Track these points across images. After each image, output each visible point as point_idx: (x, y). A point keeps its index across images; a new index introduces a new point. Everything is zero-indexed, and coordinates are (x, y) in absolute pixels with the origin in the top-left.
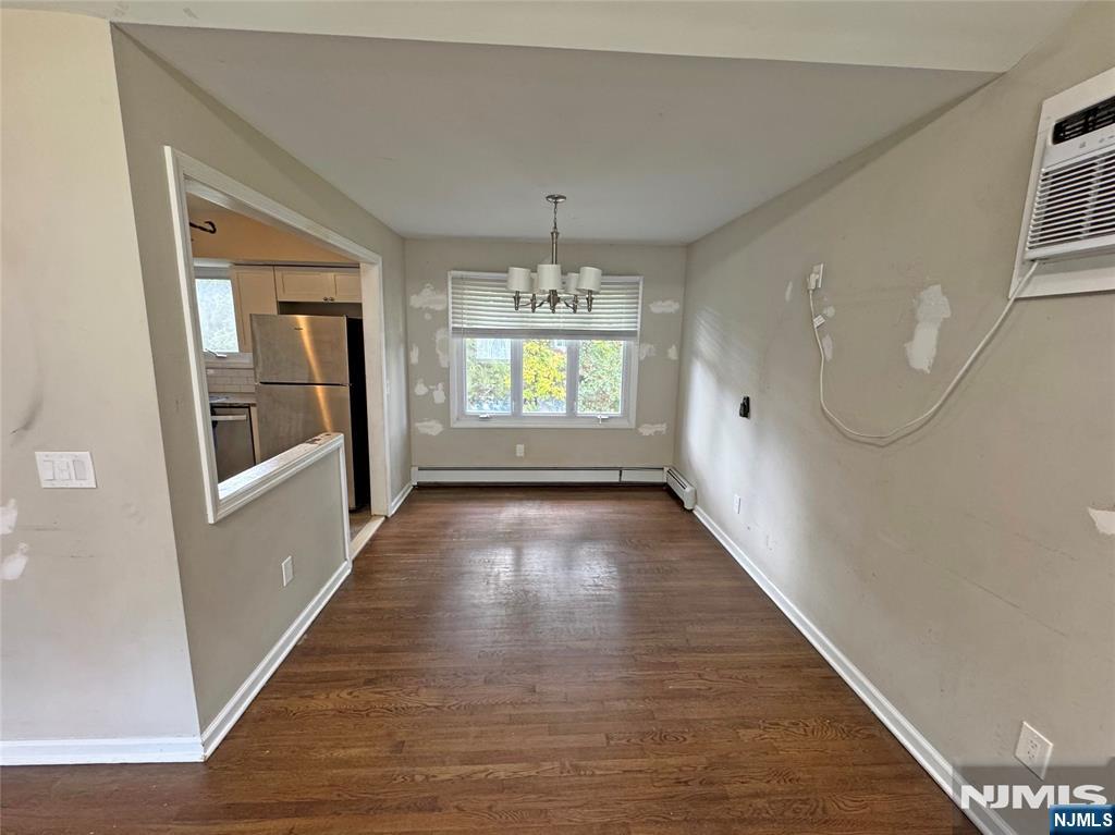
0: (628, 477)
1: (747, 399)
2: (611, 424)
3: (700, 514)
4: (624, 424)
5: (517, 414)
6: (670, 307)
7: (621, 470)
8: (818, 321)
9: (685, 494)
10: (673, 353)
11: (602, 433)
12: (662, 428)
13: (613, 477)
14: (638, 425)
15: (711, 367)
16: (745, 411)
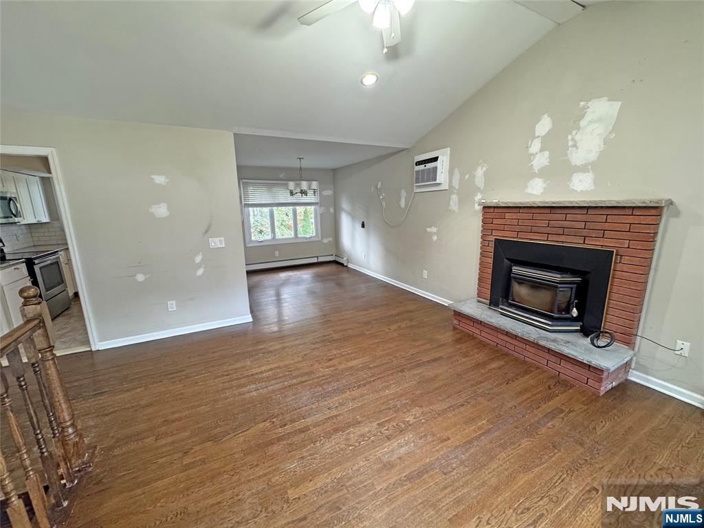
0: (321, 259)
1: (363, 222)
2: (311, 240)
3: (350, 266)
4: (317, 239)
5: (274, 238)
6: (328, 193)
7: (317, 257)
8: (381, 197)
9: (344, 261)
10: (332, 210)
11: (308, 243)
12: (331, 239)
13: (315, 260)
14: (322, 239)
15: (348, 213)
16: (363, 226)
